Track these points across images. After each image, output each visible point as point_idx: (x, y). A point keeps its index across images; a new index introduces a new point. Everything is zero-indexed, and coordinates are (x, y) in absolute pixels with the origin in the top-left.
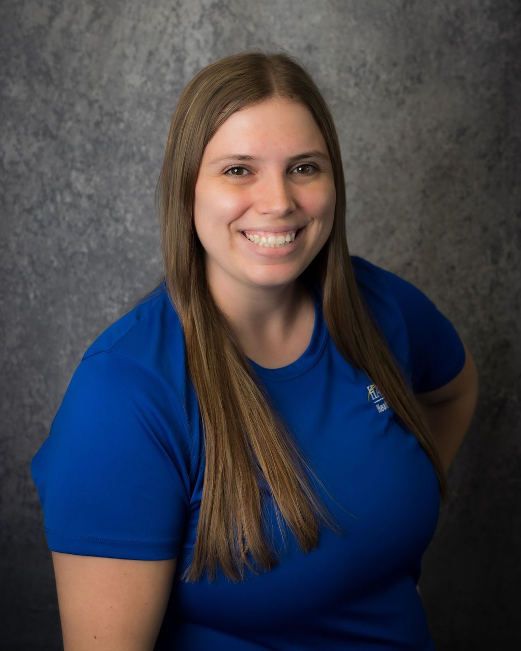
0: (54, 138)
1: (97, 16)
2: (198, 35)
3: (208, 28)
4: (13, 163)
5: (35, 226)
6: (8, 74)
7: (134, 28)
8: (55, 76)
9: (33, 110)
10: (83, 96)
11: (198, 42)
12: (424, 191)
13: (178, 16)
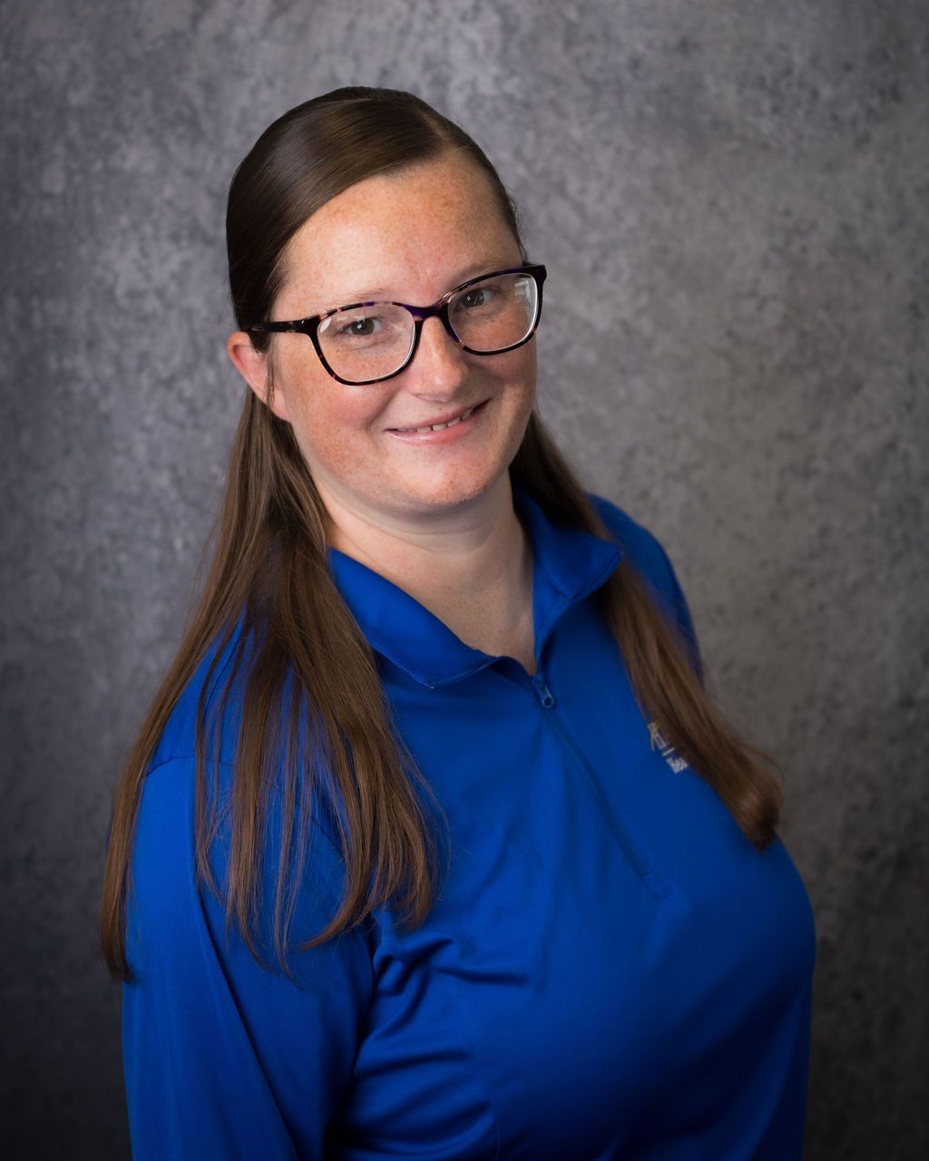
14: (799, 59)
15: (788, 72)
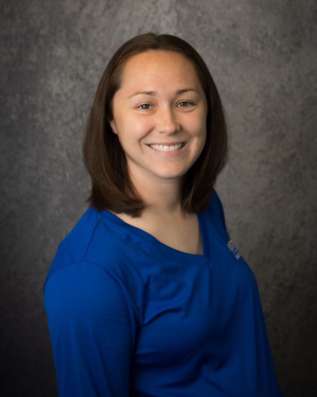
0: (82, 79)
1: (108, 7)
2: (168, 18)
3: (174, 14)
4: (58, 95)
5: (70, 133)
6: (55, 42)
7: (130, 14)
8: (83, 42)
9: (70, 63)
10: (100, 55)
11: (168, 22)
12: (302, 112)
13: (156, 7)
14: (270, 33)
15: (266, 36)
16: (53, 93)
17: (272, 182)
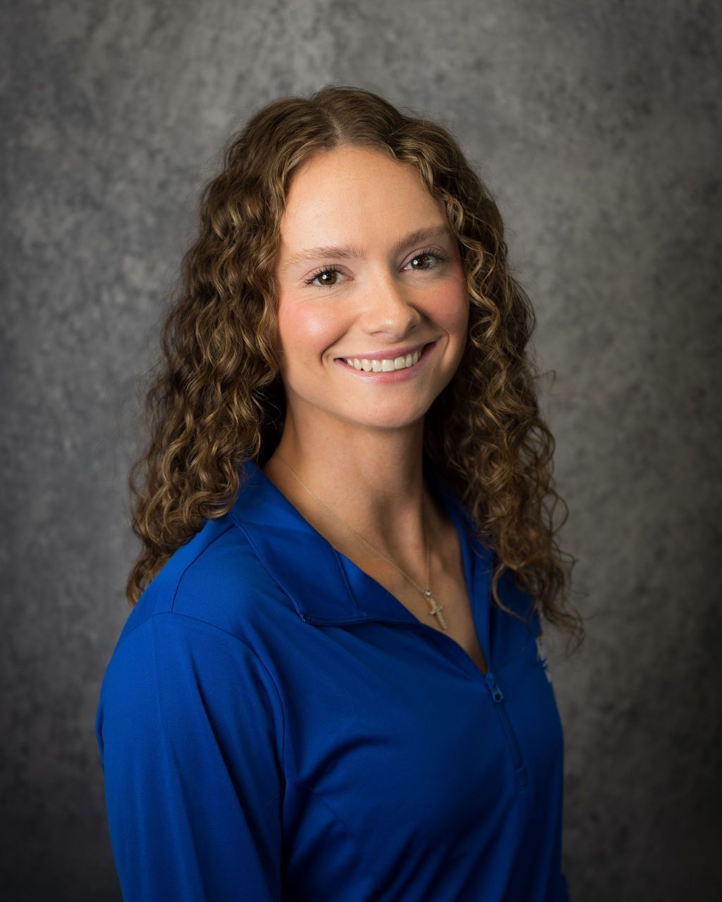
14: (571, 80)
15: (562, 89)
16: (27, 242)
17: (581, 453)
